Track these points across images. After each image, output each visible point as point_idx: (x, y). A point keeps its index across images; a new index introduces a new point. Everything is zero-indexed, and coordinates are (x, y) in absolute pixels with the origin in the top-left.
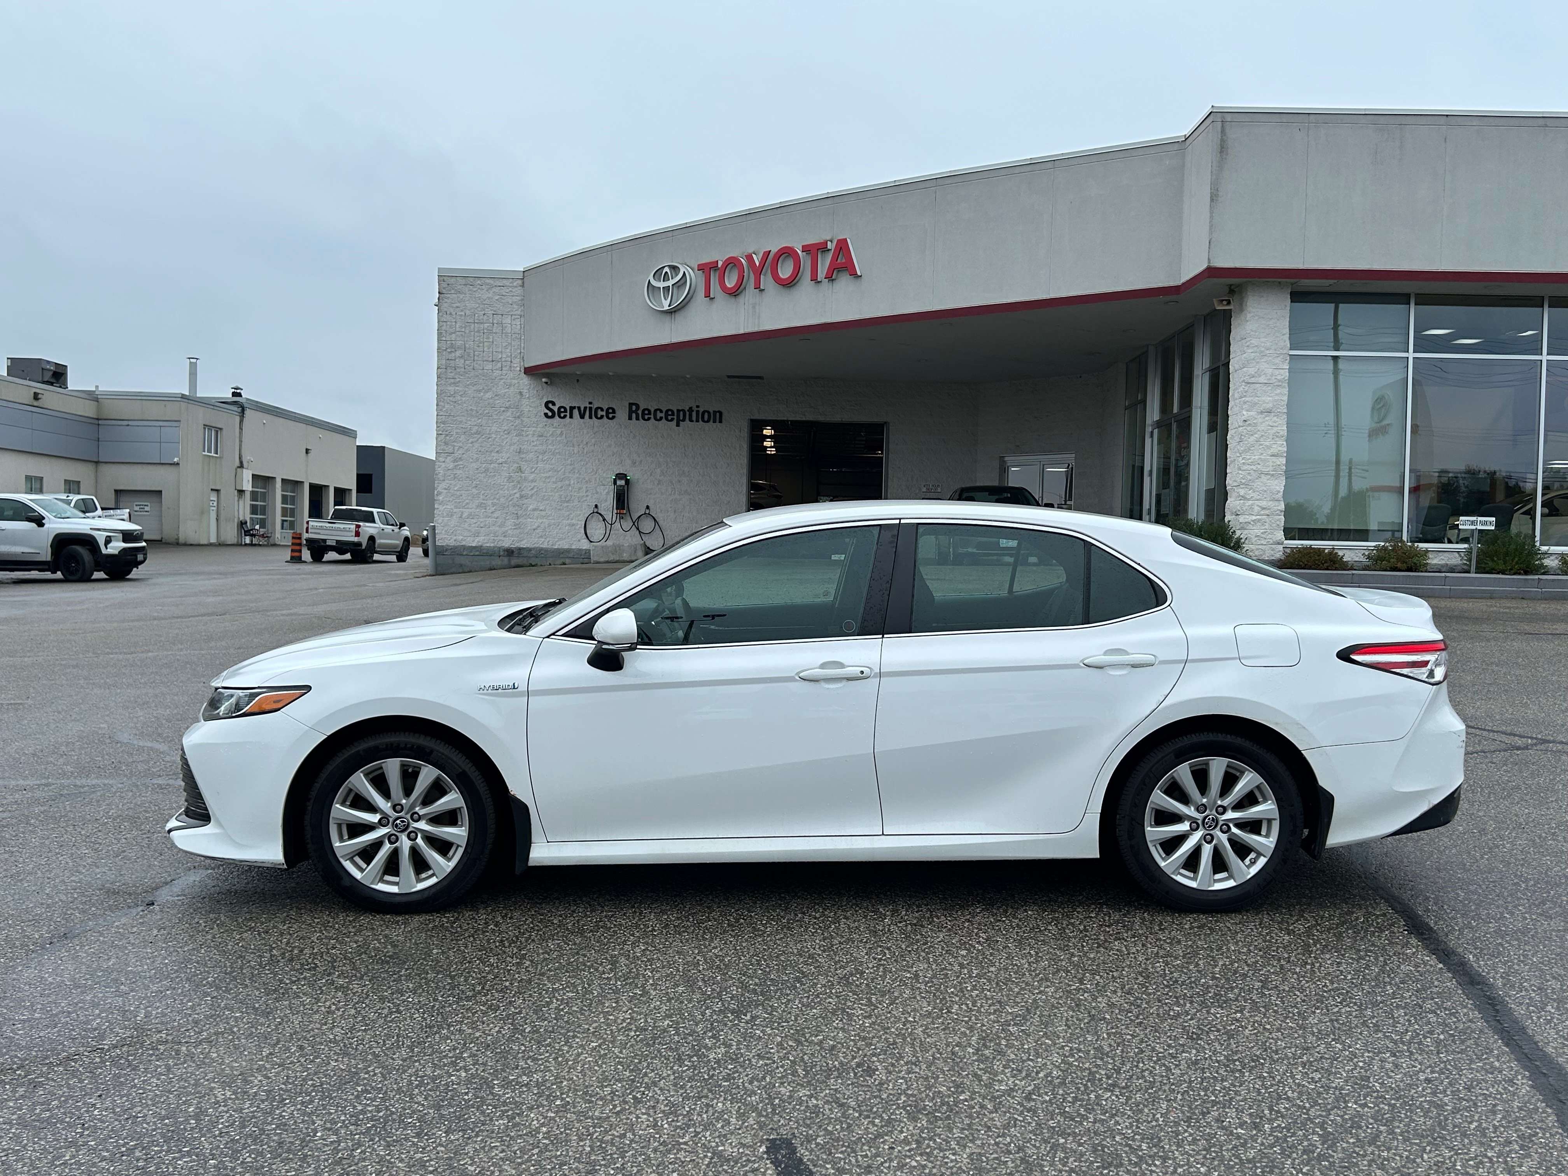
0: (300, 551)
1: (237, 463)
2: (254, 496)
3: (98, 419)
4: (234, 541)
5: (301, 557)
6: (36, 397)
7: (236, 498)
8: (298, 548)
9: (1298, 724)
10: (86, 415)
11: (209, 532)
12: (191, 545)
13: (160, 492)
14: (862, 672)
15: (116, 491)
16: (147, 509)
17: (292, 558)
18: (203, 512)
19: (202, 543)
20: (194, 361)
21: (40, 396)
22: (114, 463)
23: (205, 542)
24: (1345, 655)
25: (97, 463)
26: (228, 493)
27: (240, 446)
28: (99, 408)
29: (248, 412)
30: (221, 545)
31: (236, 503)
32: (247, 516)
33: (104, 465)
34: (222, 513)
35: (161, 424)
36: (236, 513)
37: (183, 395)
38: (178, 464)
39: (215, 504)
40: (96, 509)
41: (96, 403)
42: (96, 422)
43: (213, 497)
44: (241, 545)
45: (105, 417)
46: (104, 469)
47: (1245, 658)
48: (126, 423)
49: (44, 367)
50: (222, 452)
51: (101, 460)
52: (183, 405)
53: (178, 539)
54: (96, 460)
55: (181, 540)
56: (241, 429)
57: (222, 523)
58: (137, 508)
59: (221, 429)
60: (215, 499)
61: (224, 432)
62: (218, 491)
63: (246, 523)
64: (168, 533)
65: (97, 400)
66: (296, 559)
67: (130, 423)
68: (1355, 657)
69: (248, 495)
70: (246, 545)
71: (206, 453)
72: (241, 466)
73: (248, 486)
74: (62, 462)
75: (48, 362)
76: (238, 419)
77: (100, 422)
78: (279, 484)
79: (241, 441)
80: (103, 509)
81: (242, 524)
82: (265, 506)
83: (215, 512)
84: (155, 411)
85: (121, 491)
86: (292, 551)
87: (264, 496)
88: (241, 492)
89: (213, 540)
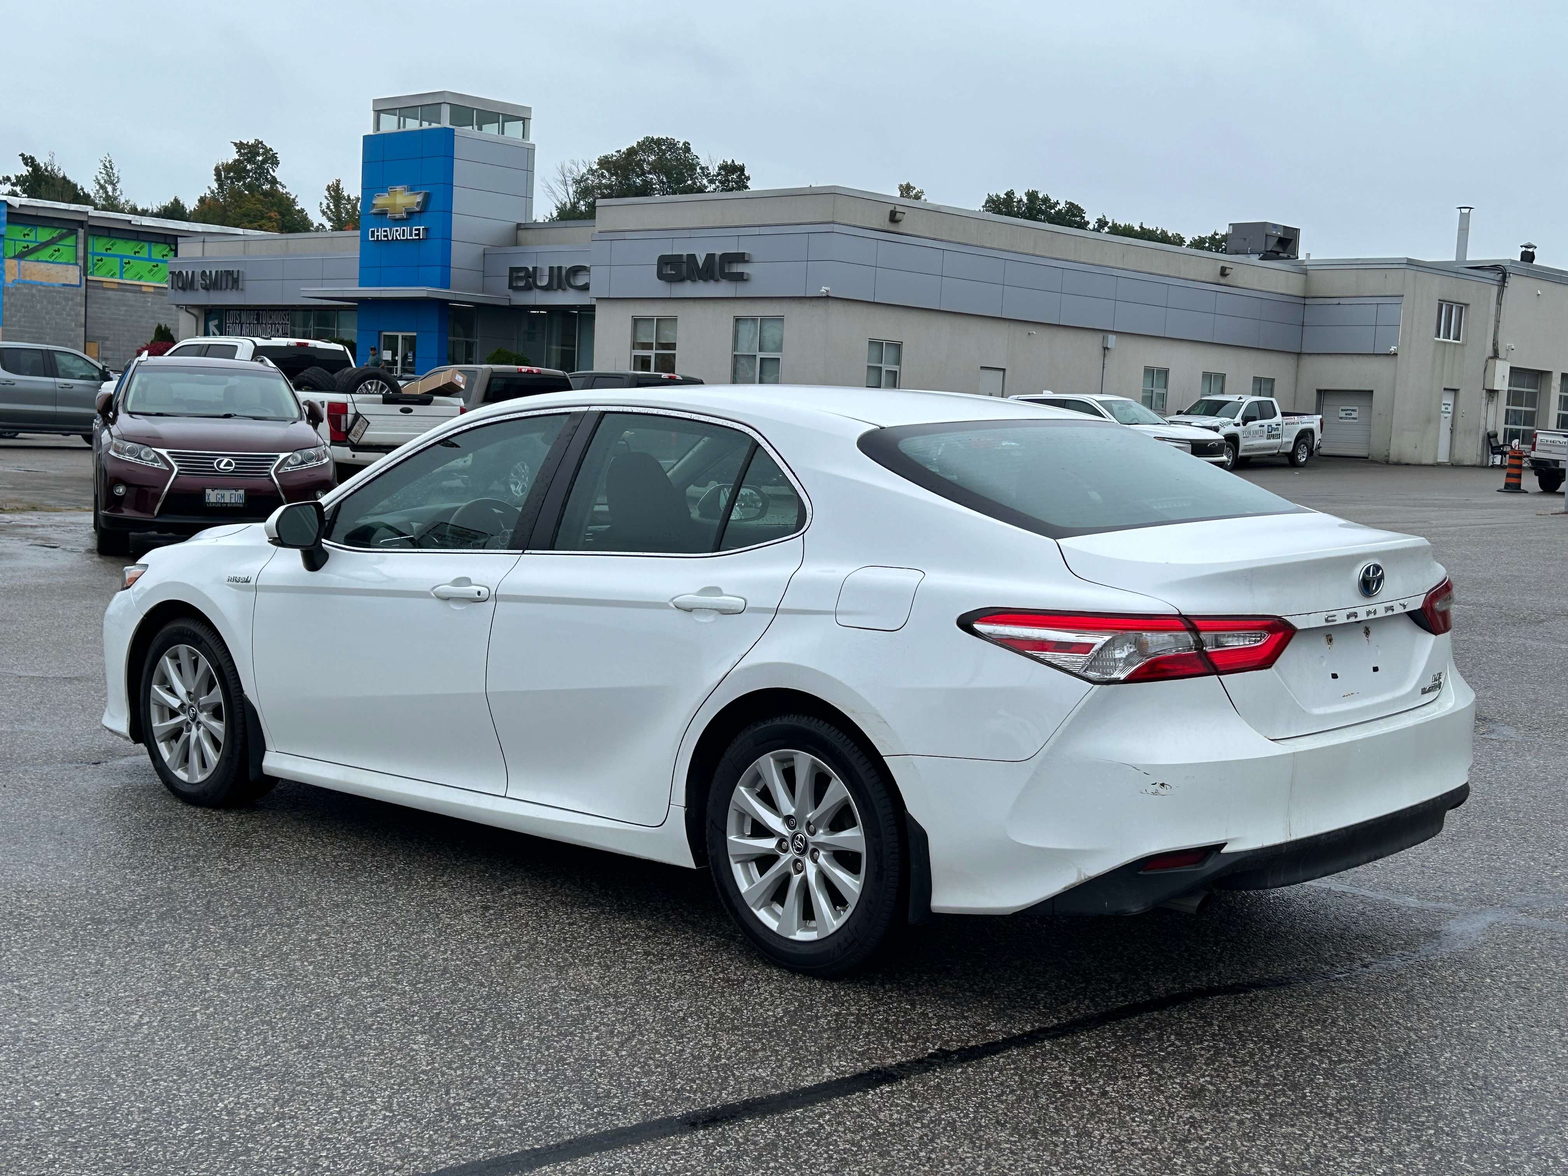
0: (1519, 476)
1: (1489, 352)
2: (1514, 397)
3: (1304, 298)
4: (1478, 461)
5: (1520, 485)
6: (1223, 272)
7: (1484, 401)
8: (1516, 471)
9: (878, 716)
10: (1290, 293)
11: (1437, 448)
12: (1407, 464)
13: (1372, 392)
14: (479, 593)
15: (1319, 392)
16: (1355, 415)
17: (1507, 486)
18: (1430, 420)
19: (1424, 462)
20: (1467, 210)
21: (1228, 271)
22: (1319, 354)
23: (1431, 462)
24: (966, 623)
25: (1299, 354)
26: (1472, 394)
27: (1497, 328)
28: (1307, 282)
29: (1512, 281)
30: (1455, 466)
31: (1483, 407)
32: (1498, 425)
33: (1307, 357)
34: (1460, 421)
35: (1379, 300)
36: (1483, 422)
37: (1409, 260)
38: (1396, 354)
39: (1450, 409)
40: (1275, 414)
41: (1304, 276)
42: (1302, 301)
43: (1448, 399)
44: (1486, 467)
45: (1313, 295)
46: (1306, 361)
47: (843, 613)
48: (1336, 301)
49: (1268, 232)
50: (1466, 336)
51: (1304, 350)
52: (1410, 274)
53: (1388, 456)
54: (1299, 351)
55: (1393, 458)
56: (1499, 303)
57: (1459, 438)
58: (1343, 414)
59: (1467, 305)
60: (1451, 402)
61: (1471, 307)
62: (1455, 391)
63: (1496, 436)
64: (1377, 449)
65: (1305, 273)
66: (1513, 487)
67: (1342, 301)
68: (977, 626)
69: (1503, 398)
70: (1493, 466)
71: (1441, 339)
72: (1496, 355)
73: (1501, 382)
74: (1254, 355)
75: (1275, 226)
76: (1495, 290)
77: (1308, 301)
78: (1556, 381)
79: (1498, 322)
80: (1284, 414)
81: (1491, 437)
82: (1534, 412)
83: (1449, 419)
84: (1372, 284)
85: (1326, 391)
86: (1508, 475)
87: (1532, 399)
88: (1492, 393)
89: (1443, 458)
